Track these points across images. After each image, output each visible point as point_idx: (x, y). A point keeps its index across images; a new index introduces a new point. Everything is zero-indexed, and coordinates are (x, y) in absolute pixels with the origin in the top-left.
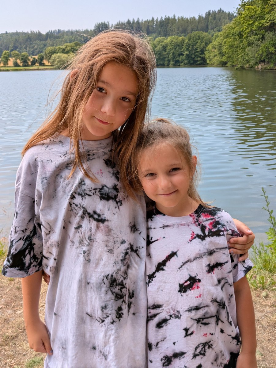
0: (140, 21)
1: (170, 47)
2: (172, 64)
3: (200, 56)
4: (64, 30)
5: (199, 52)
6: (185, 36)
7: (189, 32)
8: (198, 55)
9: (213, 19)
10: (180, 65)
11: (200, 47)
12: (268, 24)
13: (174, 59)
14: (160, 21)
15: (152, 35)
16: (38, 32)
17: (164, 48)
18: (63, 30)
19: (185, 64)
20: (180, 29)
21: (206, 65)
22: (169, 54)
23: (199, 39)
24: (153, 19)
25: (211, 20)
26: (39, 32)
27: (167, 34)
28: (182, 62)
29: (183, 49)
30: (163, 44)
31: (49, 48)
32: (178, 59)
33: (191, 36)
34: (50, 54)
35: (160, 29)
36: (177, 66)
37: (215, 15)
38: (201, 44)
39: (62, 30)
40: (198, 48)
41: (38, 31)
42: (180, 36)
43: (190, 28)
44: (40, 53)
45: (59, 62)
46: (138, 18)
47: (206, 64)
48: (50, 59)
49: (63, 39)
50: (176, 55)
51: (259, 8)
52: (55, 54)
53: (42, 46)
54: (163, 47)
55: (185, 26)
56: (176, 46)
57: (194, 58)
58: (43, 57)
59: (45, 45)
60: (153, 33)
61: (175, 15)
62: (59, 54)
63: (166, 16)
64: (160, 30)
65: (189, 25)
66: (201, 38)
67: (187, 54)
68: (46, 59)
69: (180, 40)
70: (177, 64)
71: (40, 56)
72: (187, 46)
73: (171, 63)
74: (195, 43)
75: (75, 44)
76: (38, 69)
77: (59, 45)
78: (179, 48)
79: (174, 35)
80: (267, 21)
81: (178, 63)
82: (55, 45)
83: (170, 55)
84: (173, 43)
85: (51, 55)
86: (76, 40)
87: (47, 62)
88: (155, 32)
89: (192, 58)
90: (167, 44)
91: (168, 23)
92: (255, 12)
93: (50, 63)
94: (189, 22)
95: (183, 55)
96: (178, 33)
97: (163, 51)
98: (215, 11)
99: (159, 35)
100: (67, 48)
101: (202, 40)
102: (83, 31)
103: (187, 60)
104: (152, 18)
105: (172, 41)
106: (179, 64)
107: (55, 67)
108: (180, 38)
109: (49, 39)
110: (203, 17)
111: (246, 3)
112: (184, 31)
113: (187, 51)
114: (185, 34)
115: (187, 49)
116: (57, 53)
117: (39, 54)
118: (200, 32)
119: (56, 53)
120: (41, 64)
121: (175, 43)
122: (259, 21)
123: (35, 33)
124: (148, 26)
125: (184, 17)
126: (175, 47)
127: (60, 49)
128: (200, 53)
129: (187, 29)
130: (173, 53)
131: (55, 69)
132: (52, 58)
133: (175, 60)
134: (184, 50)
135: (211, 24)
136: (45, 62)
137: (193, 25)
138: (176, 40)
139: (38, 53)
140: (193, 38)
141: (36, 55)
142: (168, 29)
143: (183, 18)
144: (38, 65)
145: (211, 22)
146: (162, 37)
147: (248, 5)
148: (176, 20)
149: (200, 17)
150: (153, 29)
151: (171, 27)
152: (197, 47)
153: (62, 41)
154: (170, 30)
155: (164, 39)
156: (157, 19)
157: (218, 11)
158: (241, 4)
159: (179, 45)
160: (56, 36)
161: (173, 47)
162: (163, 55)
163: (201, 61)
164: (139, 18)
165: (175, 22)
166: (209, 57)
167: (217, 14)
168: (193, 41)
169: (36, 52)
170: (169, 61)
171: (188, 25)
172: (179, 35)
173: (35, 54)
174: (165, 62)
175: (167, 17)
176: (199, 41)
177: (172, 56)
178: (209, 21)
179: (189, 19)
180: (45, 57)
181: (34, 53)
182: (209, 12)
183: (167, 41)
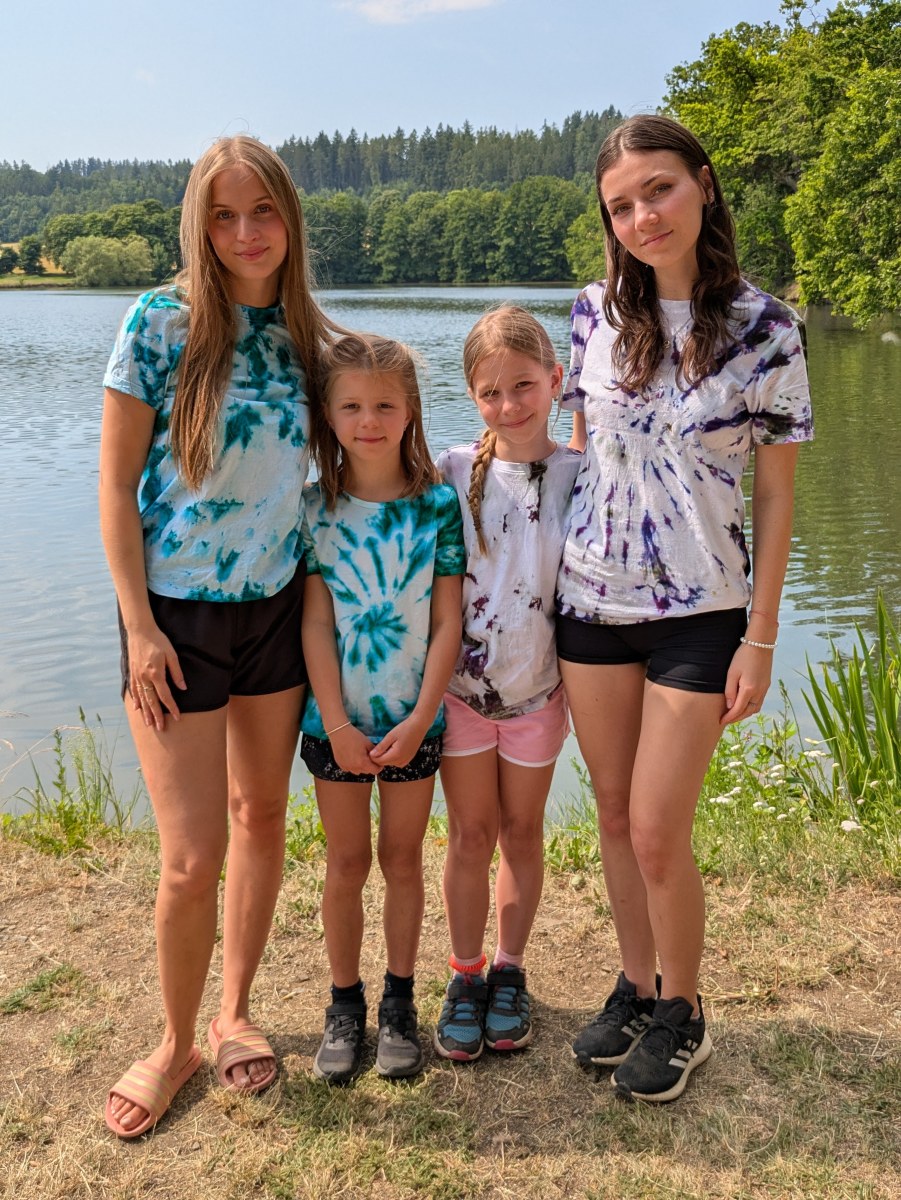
0: (360, 137)
1: (455, 224)
2: (462, 277)
3: (551, 252)
4: (109, 162)
5: (546, 239)
6: (502, 189)
7: (514, 177)
8: (544, 250)
9: (588, 138)
10: (486, 280)
11: (548, 224)
12: (751, 160)
13: (467, 260)
14: (423, 140)
15: (399, 185)
16: (20, 165)
17: (438, 225)
18: (106, 161)
19: (504, 277)
20: (488, 166)
21: (568, 280)
22: (453, 245)
23: (547, 200)
24: (400, 132)
25: (583, 140)
26: (26, 167)
27: (445, 181)
28: (494, 272)
29: (498, 229)
30: (433, 212)
31: (60, 218)
32: (480, 260)
33: (519, 191)
34: (62, 239)
35: (422, 167)
36: (478, 282)
37: (594, 128)
38: (552, 216)
39: (104, 159)
40: (542, 226)
41: (23, 161)
42: (487, 189)
43: (517, 164)
44: (29, 234)
45: (91, 264)
46: (353, 130)
47: (568, 278)
48: (60, 253)
49: (107, 190)
50: (475, 248)
51: (724, 111)
52: (78, 237)
53: (36, 211)
54: (434, 221)
55: (501, 158)
56: (473, 219)
57: (530, 259)
58: (38, 248)
59: (45, 211)
60: (402, 179)
61: (470, 124)
62: (91, 238)
63: (440, 126)
64: (424, 170)
65: (515, 155)
66: (551, 196)
67: (508, 247)
68: (47, 252)
69: (488, 202)
70: (478, 276)
71: (27, 243)
72: (509, 220)
73: (460, 272)
74: (533, 210)
75: (145, 206)
76: (20, 287)
77: (94, 209)
78: (482, 227)
79: (468, 184)
80: (749, 151)
81: (483, 273)
82: (79, 207)
83: (456, 247)
84: (464, 209)
85: (67, 240)
86: (148, 193)
87: (52, 264)
88: (405, 175)
89: (523, 257)
90: (446, 213)
91: (449, 148)
92: (712, 122)
93: (60, 267)
94: (515, 148)
95: (497, 248)
96: (482, 181)
97: (435, 236)
98: (595, 114)
99: (421, 183)
100: (119, 220)
101: (554, 203)
102: (174, 164)
103: (509, 264)
104: (397, 129)
105: (462, 204)
106: (483, 277)
107: (77, 279)
108: (487, 196)
109: (57, 188)
110: (557, 133)
111: (686, 94)
112: (500, 174)
113: (509, 237)
114: (501, 184)
115: (508, 230)
116: (87, 235)
117: (25, 238)
118: (549, 178)
119: (82, 235)
120: (33, 269)
121: (469, 210)
122: (725, 149)
123: (13, 168)
124: (385, 156)
125: (499, 131)
126: (472, 224)
127: (94, 221)
128: (550, 242)
129: (509, 168)
130: (466, 242)
131: (80, 286)
132: (68, 252)
133: (470, 262)
134: (499, 232)
135: (582, 153)
136: (47, 264)
137: (527, 157)
138: (475, 200)
139: (22, 235)
140: (528, 196)
141: (13, 241)
142: (447, 165)
143: (495, 132)
144: (23, 272)
145: (583, 149)
146: (430, 190)
147: (690, 102)
148: (472, 139)
149: (547, 129)
150: (401, 165)
151: (456, 161)
152: (540, 224)
153: (103, 195)
154: (456, 168)
155: (436, 197)
156: (413, 135)
157: (605, 112)
158: (669, 96)
159: (482, 218)
160: (84, 180)
161: (464, 221)
162: (432, 247)
163: (554, 269)
164: (357, 131)
165: (471, 146)
166: (577, 255)
167: (600, 122)
168: (527, 205)
169: (16, 229)
170: (452, 265)
171: (511, 154)
172: (483, 184)
173: (12, 236)
174: (439, 269)
175: (445, 128)
176: (547, 206)
177: (462, 252)
178: (578, 144)
179: (512, 136)
180: (44, 246)
181: (7, 232)
182: (576, 117)
183: (446, 204)
